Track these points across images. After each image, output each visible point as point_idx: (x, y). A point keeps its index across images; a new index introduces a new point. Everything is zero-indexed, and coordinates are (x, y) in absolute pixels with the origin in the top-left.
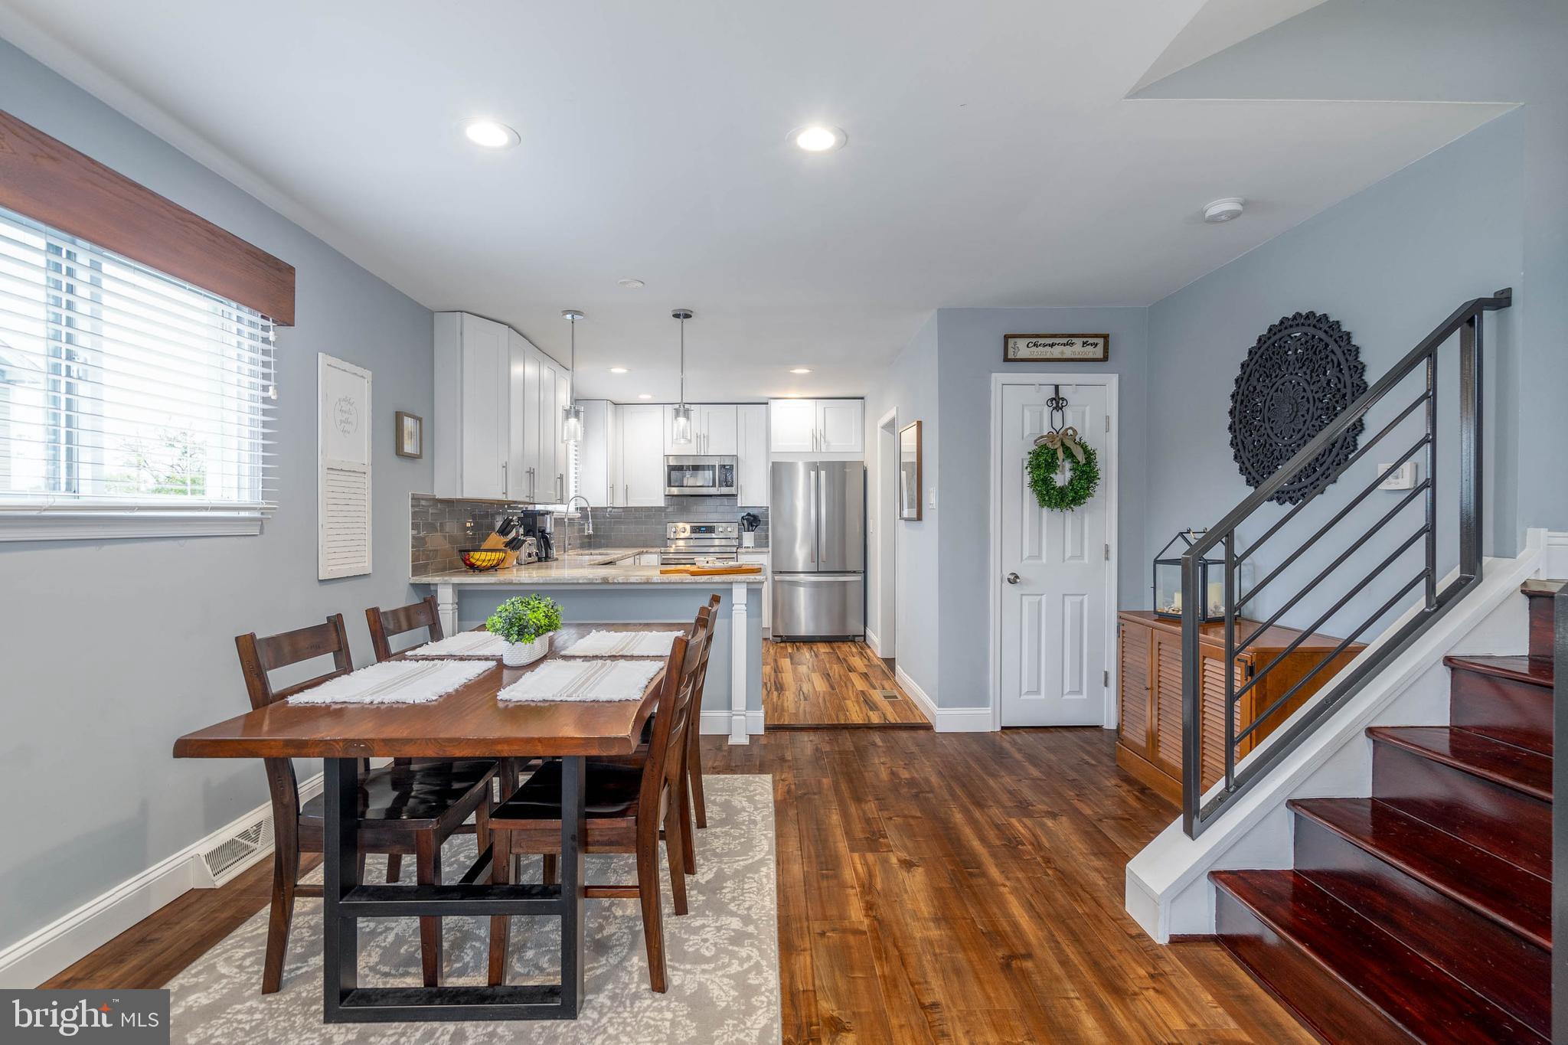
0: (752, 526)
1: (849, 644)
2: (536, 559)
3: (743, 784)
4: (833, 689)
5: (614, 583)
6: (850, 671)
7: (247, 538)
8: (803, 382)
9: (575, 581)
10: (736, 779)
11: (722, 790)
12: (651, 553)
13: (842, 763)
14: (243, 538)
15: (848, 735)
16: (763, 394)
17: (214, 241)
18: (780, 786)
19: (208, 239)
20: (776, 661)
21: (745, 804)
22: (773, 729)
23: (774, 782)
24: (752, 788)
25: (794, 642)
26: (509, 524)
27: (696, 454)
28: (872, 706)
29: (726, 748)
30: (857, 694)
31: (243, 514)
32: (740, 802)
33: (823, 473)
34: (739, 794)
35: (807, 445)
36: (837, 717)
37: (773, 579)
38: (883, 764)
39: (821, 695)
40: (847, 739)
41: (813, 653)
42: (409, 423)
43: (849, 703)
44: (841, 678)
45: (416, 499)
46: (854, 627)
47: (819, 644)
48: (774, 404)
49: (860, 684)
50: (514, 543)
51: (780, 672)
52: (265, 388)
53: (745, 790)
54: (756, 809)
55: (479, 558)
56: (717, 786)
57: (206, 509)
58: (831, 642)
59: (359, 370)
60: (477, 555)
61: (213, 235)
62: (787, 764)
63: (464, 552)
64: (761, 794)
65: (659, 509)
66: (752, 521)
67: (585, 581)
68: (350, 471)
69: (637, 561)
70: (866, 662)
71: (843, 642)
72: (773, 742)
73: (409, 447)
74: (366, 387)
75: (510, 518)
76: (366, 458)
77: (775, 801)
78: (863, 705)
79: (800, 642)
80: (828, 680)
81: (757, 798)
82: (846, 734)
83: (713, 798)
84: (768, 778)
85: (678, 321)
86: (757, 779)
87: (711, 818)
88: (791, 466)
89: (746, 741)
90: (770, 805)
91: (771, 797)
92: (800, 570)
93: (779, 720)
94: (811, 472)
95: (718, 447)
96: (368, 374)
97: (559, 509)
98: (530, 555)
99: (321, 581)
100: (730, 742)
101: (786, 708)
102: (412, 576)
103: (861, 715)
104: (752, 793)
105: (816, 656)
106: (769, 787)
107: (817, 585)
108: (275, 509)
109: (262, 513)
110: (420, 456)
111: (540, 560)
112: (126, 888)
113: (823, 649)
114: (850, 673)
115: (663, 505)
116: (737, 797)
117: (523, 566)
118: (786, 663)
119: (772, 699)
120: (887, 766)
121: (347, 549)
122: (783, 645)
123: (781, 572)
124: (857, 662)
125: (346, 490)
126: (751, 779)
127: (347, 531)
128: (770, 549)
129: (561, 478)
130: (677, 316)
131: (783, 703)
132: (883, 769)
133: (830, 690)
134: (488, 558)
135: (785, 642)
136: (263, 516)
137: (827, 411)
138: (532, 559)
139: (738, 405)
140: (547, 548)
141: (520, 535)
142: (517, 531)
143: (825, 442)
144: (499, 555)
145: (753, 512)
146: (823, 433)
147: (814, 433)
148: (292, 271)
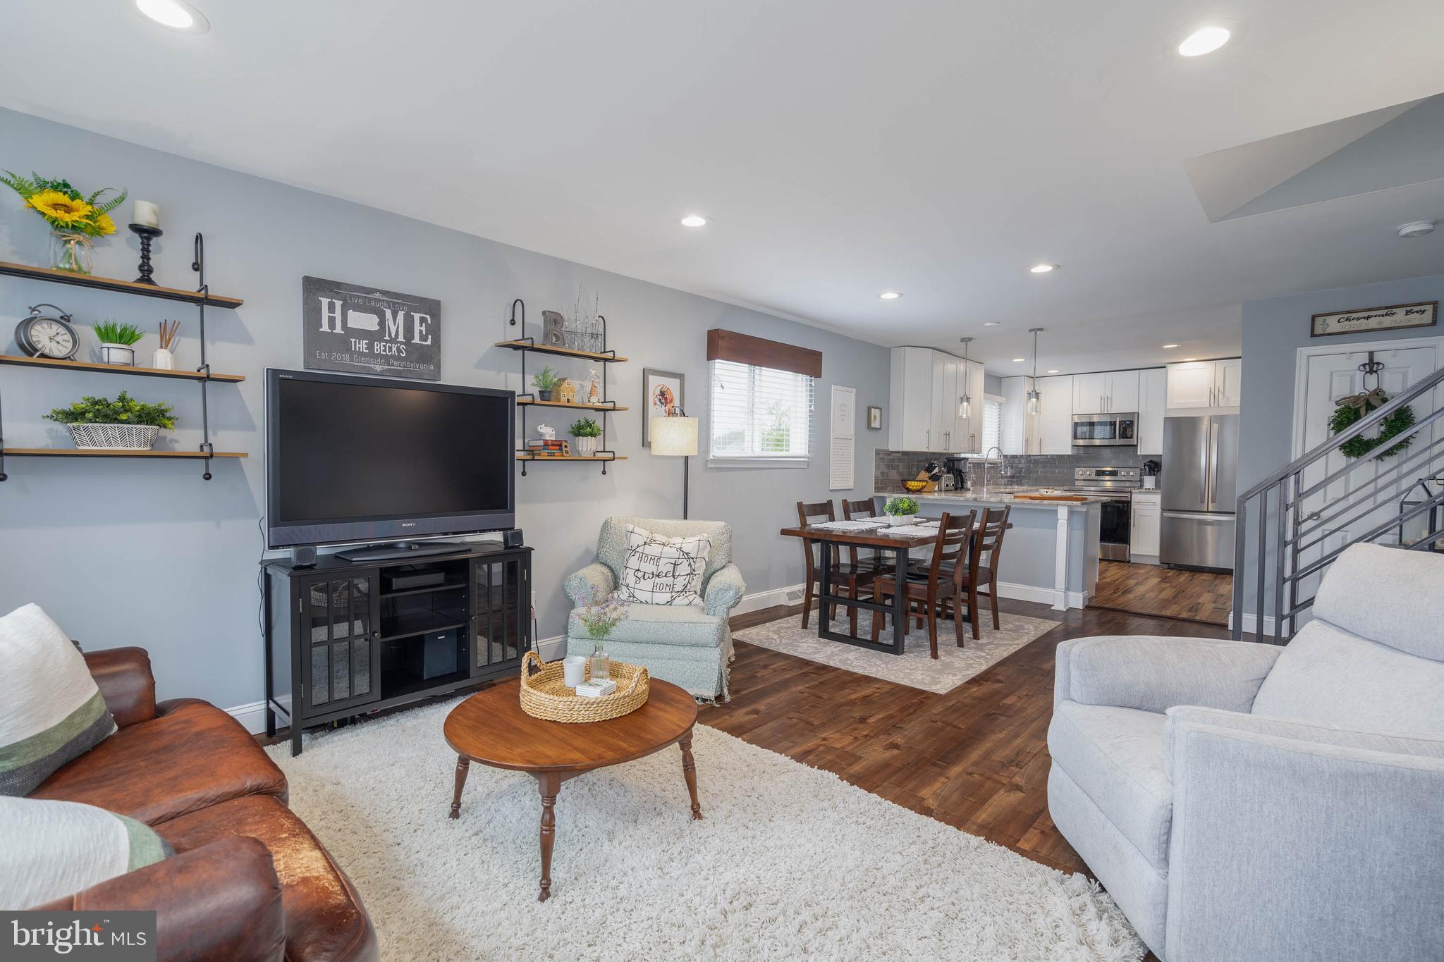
0: (1154, 471)
2: (953, 488)
7: (803, 469)
16: (1160, 360)
18: (1062, 627)
20: (1147, 579)
21: (1031, 628)
23: (1060, 624)
25: (1181, 570)
26: (931, 465)
27: (1100, 412)
31: (802, 459)
33: (1215, 425)
34: (1032, 624)
35: (1206, 401)
37: (1163, 514)
42: (875, 412)
45: (878, 452)
47: (1205, 574)
48: (1171, 368)
50: (933, 477)
52: (810, 407)
53: (1037, 624)
54: (1035, 630)
55: (912, 484)
59: (850, 389)
60: (910, 483)
63: (904, 481)
64: (1045, 627)
65: (1067, 456)
66: (1153, 466)
68: (844, 438)
73: (876, 424)
74: (853, 397)
75: (932, 461)
76: (852, 432)
79: (1187, 571)
81: (1041, 627)
93: (1102, 604)
95: (1121, 406)
96: (854, 390)
98: (947, 485)
99: (831, 490)
102: (874, 490)
108: (813, 457)
110: (880, 429)
111: (956, 489)
112: (763, 594)
115: (1070, 453)
116: (1029, 625)
117: (943, 491)
121: (842, 476)
122: (1168, 570)
123: (1169, 509)
125: (843, 447)
127: (842, 467)
128: (1163, 489)
129: (973, 436)
130: (1032, 330)
134: (915, 485)
135: (1172, 569)
136: (808, 460)
137: (1227, 369)
138: (949, 488)
139: (1141, 371)
140: (963, 481)
141: (939, 472)
142: (936, 470)
143: (1224, 398)
144: (924, 484)
145: (1154, 459)
146: (1221, 390)
147: (1213, 391)
148: (820, 354)
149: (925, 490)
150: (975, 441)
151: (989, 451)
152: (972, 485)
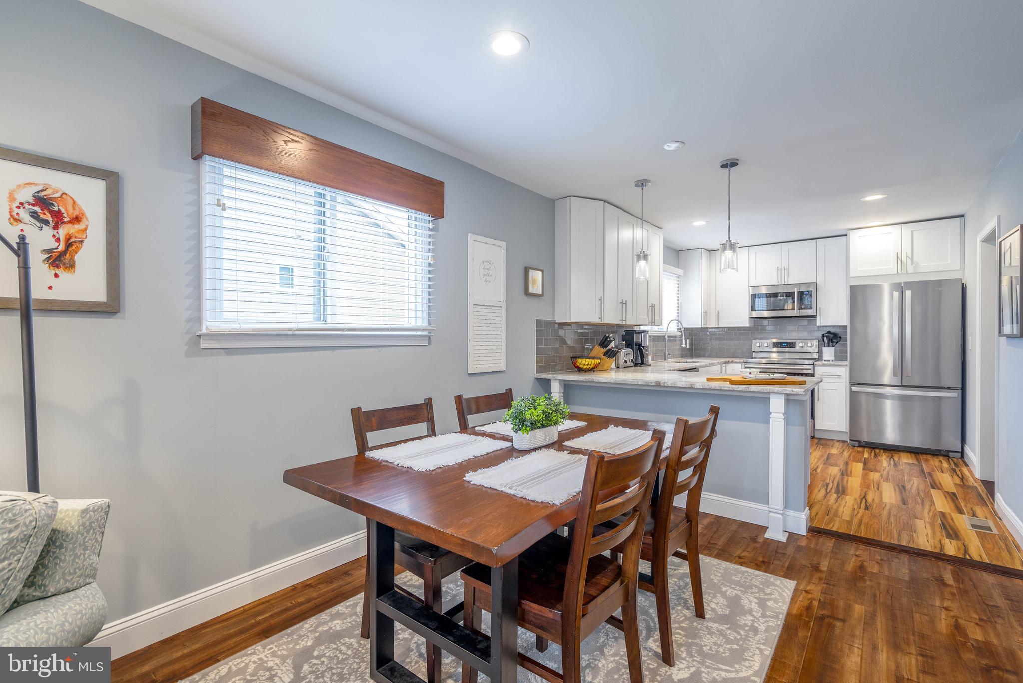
0: (832, 342)
1: (941, 458)
2: (633, 364)
3: (761, 583)
4: (904, 503)
5: (665, 386)
6: (933, 488)
7: (420, 347)
8: (879, 209)
9: (636, 383)
10: (757, 576)
11: (738, 583)
12: (736, 362)
13: (888, 592)
14: (417, 347)
15: (906, 560)
16: (841, 226)
17: (390, 173)
18: (801, 598)
19: (385, 172)
20: (847, 463)
21: (755, 606)
22: (817, 532)
23: (796, 590)
24: (768, 591)
25: (874, 448)
26: (606, 339)
27: (777, 284)
28: (953, 533)
29: (760, 540)
30: (934, 515)
31: (419, 333)
32: (750, 602)
33: (908, 293)
34: (752, 593)
35: (891, 267)
36: (899, 535)
37: (851, 389)
38: (946, 608)
39: (887, 508)
40: (903, 563)
41: (892, 462)
42: (535, 275)
43: (920, 524)
44: (918, 492)
45: (540, 324)
46: (951, 441)
47: (902, 454)
48: (853, 236)
49: (941, 504)
50: (609, 353)
51: (847, 475)
53: (761, 590)
54: (764, 615)
55: (583, 362)
56: (734, 577)
57: (388, 330)
58: (918, 453)
59: (496, 243)
60: (580, 361)
61: (389, 169)
62: (819, 574)
63: (575, 359)
64: (776, 601)
65: (744, 329)
66: (833, 338)
67: (643, 383)
68: (490, 306)
69: (724, 369)
70: (958, 481)
71: (933, 455)
72: (812, 546)
74: (501, 253)
75: (607, 335)
76: (502, 296)
77: (789, 614)
78: (938, 529)
79: (880, 449)
80: (901, 492)
81: (770, 603)
82: (905, 558)
83: (724, 589)
84: (791, 584)
85: (727, 170)
86: (778, 582)
87: (713, 610)
88: (877, 288)
89: (783, 538)
90: (781, 616)
91: (785, 608)
92: (886, 383)
93: (828, 524)
94: (894, 292)
95: (798, 276)
96: (504, 244)
97: (653, 330)
98: (626, 362)
99: (469, 374)
100: (767, 535)
101: (840, 513)
102: (537, 373)
103: (931, 541)
104: (766, 597)
105: (895, 465)
106: (788, 594)
107: (902, 398)
108: (433, 329)
109: (429, 333)
110: (543, 296)
111: (636, 365)
113: (905, 460)
114: (932, 490)
115: (748, 325)
116: (749, 595)
117: (621, 369)
118: (857, 468)
119: (828, 500)
120: (952, 613)
121: (487, 355)
122: (860, 449)
123: (859, 384)
124: (947, 480)
125: (488, 318)
126: (772, 580)
127: (487, 343)
128: (848, 363)
129: (653, 307)
130: (724, 166)
131: (838, 507)
132: (943, 616)
133: (900, 503)
134: (587, 363)
135: (863, 447)
136: (429, 334)
137: (915, 234)
138: (629, 363)
139: (817, 240)
140: (643, 357)
141: (616, 347)
142: (613, 345)
143: (912, 263)
144: (597, 361)
145: (832, 330)
146: (909, 255)
147: (900, 256)
148: (441, 184)
149: (599, 368)
150: (654, 312)
151: (668, 325)
152: (653, 359)
